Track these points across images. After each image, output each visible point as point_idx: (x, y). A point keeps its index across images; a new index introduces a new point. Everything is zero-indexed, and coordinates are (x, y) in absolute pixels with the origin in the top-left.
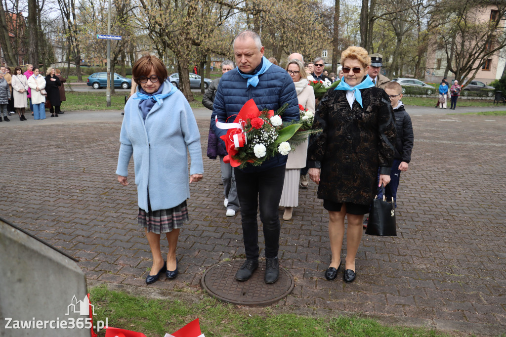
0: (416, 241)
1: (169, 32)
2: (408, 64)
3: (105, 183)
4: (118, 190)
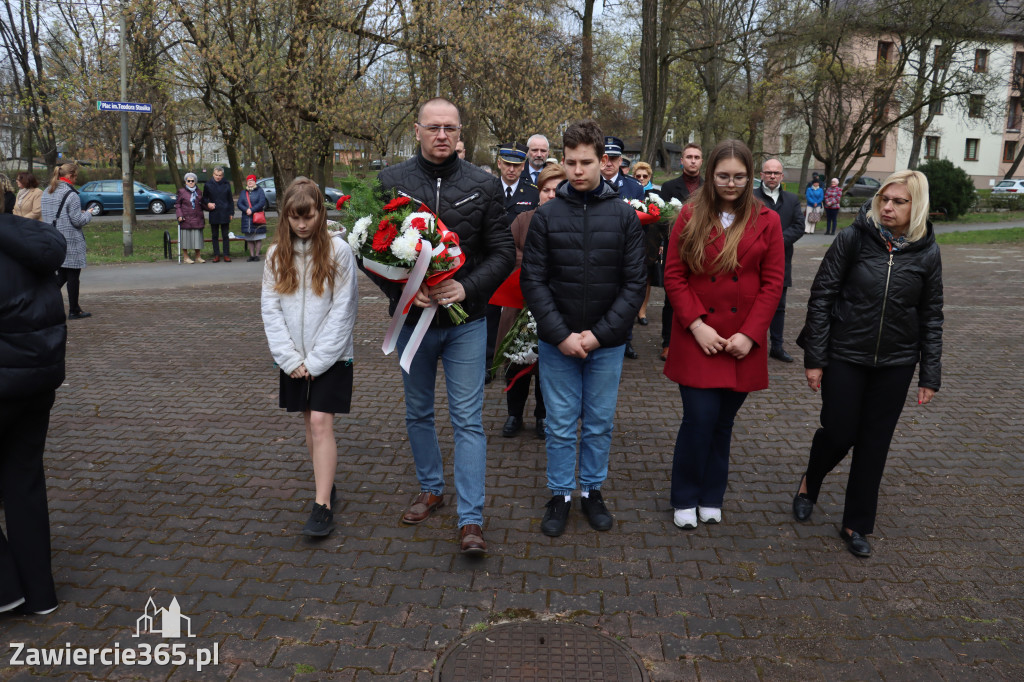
3: (152, 442)
4: (186, 457)
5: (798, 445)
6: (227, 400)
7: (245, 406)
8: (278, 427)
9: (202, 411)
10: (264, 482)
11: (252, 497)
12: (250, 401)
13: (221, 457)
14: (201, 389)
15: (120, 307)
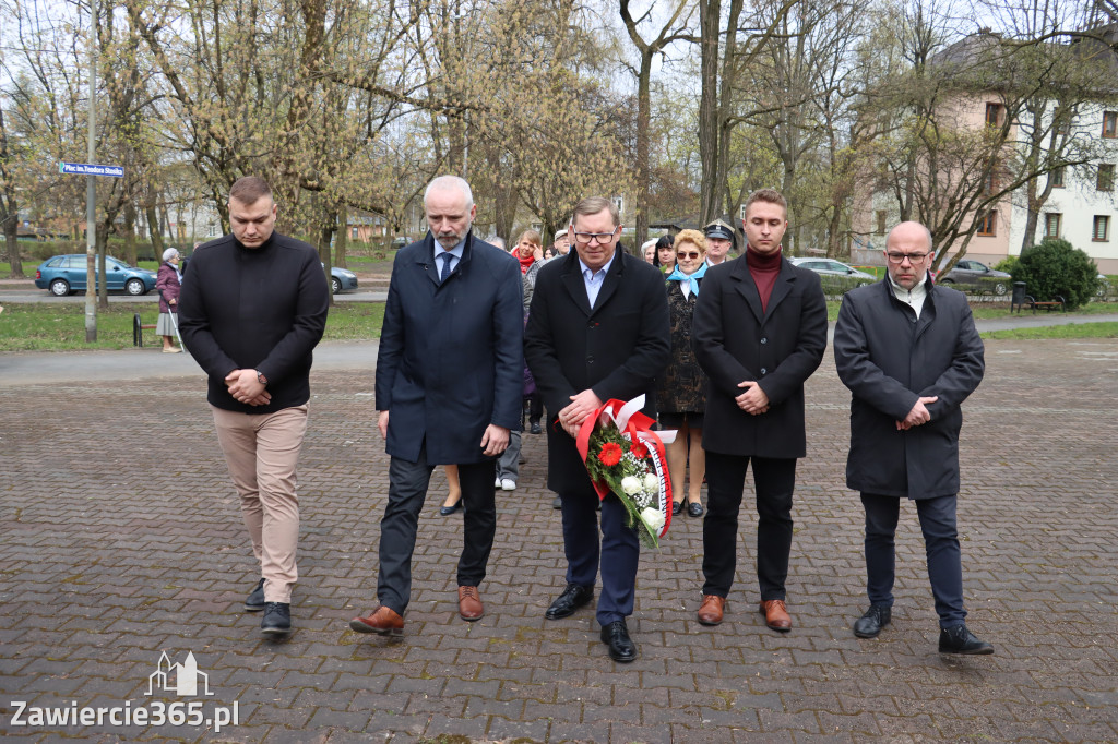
0: (879, 670)
1: (243, 157)
2: (811, 224)
3: (77, 550)
4: (113, 566)
5: (821, 563)
6: (174, 504)
7: (193, 511)
8: (226, 534)
9: (141, 516)
10: (196, 594)
11: (179, 610)
12: (200, 506)
13: (153, 567)
14: (146, 492)
15: (70, 400)
